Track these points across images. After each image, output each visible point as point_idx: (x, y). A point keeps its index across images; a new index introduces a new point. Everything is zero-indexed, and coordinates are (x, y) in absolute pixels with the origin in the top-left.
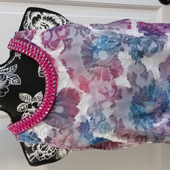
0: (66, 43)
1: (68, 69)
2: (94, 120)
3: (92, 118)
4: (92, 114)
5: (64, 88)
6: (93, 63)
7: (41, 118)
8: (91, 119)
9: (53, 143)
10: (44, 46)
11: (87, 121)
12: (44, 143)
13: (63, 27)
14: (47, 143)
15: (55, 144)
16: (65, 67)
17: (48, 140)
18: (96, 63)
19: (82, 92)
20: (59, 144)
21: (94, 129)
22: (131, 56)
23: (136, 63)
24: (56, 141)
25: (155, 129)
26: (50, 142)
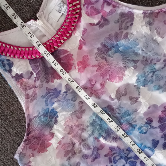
0: (102, 21)
1: (82, 40)
2: (67, 95)
3: (67, 92)
4: (69, 90)
5: (67, 50)
7: (29, 57)
8: (65, 92)
10: (84, 3)
11: (61, 91)
12: (12, 76)
13: (113, 3)
14: (15, 78)
15: (21, 85)
16: (82, 36)
17: (18, 77)
18: (108, 58)
19: (77, 67)
20: (24, 88)
21: (59, 101)
22: (137, 78)
23: (135, 86)
24: (24, 83)
25: (98, 141)
26: (18, 80)
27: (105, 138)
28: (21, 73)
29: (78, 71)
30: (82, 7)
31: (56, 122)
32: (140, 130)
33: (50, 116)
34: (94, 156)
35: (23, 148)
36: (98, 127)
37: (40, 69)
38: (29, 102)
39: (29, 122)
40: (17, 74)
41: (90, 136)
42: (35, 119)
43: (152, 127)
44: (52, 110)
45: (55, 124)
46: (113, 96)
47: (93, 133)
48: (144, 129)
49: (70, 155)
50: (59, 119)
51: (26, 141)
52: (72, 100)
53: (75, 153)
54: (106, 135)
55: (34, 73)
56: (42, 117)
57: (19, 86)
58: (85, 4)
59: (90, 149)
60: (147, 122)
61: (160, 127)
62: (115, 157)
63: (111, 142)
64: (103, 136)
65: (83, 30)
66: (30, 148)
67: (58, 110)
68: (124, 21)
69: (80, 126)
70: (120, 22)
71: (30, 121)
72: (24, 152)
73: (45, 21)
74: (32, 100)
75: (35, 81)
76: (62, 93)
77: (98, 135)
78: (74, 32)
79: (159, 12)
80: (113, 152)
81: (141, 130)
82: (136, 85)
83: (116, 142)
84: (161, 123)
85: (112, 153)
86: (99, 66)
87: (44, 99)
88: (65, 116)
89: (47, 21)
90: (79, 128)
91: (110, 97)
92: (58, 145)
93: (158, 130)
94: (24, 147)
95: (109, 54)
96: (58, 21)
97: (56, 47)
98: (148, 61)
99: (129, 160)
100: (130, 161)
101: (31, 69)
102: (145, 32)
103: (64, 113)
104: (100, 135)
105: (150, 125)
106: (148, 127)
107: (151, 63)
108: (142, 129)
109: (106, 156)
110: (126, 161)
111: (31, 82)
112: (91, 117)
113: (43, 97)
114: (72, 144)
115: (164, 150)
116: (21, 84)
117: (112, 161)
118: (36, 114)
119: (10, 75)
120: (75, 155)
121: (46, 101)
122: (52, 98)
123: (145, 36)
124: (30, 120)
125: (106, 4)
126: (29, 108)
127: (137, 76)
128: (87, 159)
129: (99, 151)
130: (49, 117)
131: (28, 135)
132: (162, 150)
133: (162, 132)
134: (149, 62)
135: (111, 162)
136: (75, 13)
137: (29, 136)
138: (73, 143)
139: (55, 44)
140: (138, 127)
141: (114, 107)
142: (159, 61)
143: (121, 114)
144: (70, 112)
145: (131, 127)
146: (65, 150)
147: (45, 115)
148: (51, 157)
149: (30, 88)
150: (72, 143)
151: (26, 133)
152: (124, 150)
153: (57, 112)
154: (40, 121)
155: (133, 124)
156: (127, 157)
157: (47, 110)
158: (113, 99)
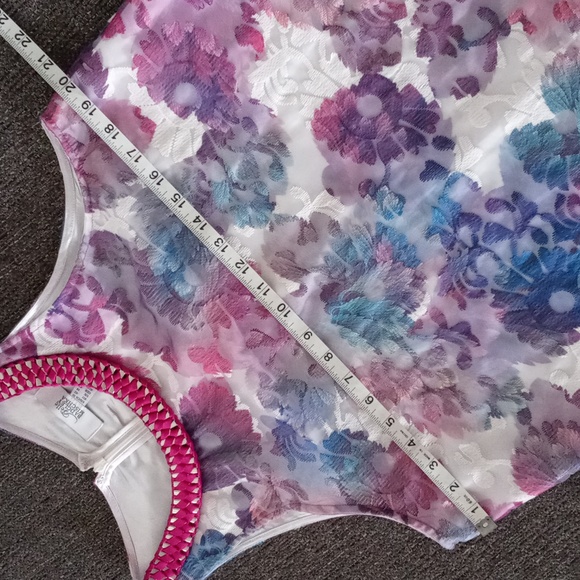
1: (162, 353)
2: (288, 407)
3: (281, 407)
4: (276, 401)
6: (191, 306)
7: (196, 491)
8: (282, 411)
9: (259, 519)
11: (278, 420)
12: (242, 535)
13: (73, 284)
14: (247, 529)
15: (266, 516)
16: (152, 354)
17: (246, 521)
18: (196, 299)
19: (220, 375)
20: (274, 510)
21: (303, 427)
22: (247, 226)
23: (272, 229)
24: (263, 509)
25: (420, 324)
26: (253, 523)
27: (414, 307)
28: (235, 515)
29: (227, 372)
30: (84, 350)
31: (361, 435)
32: (394, 213)
33: (342, 451)
34: (462, 338)
35: (424, 527)
36: (381, 325)
37: (227, 467)
38: (306, 502)
39: (356, 507)
40: (239, 523)
41: (405, 347)
42: (347, 491)
43: (386, 181)
44: (326, 446)
45: (367, 437)
46: (294, 286)
47: (397, 339)
48: (389, 201)
49: (455, 401)
50: (354, 427)
51: (405, 518)
52: (302, 395)
53: (452, 388)
54: (404, 305)
55: (237, 483)
56: (343, 473)
57: (269, 521)
58: (76, 342)
59: (441, 348)
60: (372, 196)
61: (386, 161)
62: (469, 282)
63: (424, 293)
64: (407, 312)
65: (138, 350)
66: (427, 507)
67: (330, 431)
68: (114, 254)
69: (376, 371)
70: (117, 263)
71: (355, 505)
72: (437, 525)
73: (101, 451)
74: (302, 493)
75: (258, 481)
76: (283, 418)
77: (402, 326)
78: (143, 372)
79: (83, 174)
80: (455, 285)
81: (391, 210)
82: (268, 225)
83: (425, 278)
84: (376, 156)
85: (458, 289)
86: (216, 321)
87: (299, 462)
88: (348, 411)
89: (99, 445)
90: (382, 375)
91: (297, 294)
92: (426, 431)
93: (394, 164)
94: (422, 523)
95: (188, 295)
96: (103, 421)
97: (174, 425)
98: (204, 201)
99: (481, 243)
100: (484, 239)
101: (228, 489)
102: (131, 210)
103: (338, 414)
104: (404, 319)
105: (380, 186)
106: (383, 193)
107: (208, 194)
108: (388, 207)
109: (463, 306)
110: (481, 252)
111: (260, 492)
112: (353, 343)
113: (292, 466)
114: (426, 396)
115: (456, 147)
116: (264, 515)
117: (479, 289)
118: (335, 486)
119: (239, 540)
120: (458, 388)
121: (303, 458)
122: (297, 445)
123: (141, 209)
124: (352, 503)
125: (75, 301)
126: (321, 503)
127: (242, 226)
128: (470, 358)
129: (450, 325)
130: (346, 456)
131: (389, 512)
132: (454, 151)
133: (401, 151)
134: (205, 197)
135: (483, 292)
136: (95, 372)
137: (393, 508)
138: (424, 390)
139: (164, 426)
140: (382, 219)
141: (325, 282)
142: (203, 176)
143: (347, 264)
144: (335, 397)
145: (385, 238)
146: (442, 414)
147: (337, 463)
148: (457, 454)
149: (276, 496)
150: (423, 393)
151: (386, 517)
152: (449, 258)
153: (335, 432)
154: (354, 478)
155: (374, 232)
156: (470, 249)
157: (326, 459)
158: (303, 288)
